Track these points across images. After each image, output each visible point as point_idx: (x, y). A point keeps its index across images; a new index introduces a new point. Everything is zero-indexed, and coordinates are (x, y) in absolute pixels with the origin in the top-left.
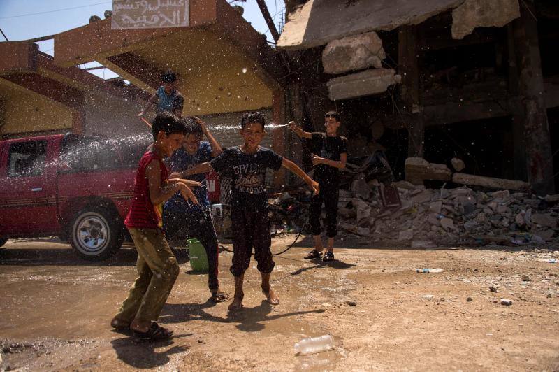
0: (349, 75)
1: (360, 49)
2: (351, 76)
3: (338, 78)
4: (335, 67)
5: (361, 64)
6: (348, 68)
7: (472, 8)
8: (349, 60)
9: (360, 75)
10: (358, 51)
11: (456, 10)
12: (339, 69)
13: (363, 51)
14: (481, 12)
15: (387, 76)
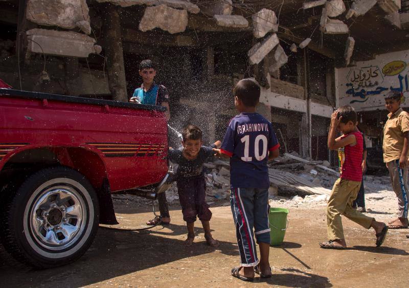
0: (53, 31)
1: (70, 8)
2: (56, 33)
3: (41, 29)
4: (41, 17)
5: (67, 24)
6: (54, 23)
7: (163, 12)
8: (57, 16)
9: (64, 34)
10: (68, 10)
11: (151, 8)
12: (44, 21)
13: (72, 12)
14: (166, 18)
15: (90, 43)
